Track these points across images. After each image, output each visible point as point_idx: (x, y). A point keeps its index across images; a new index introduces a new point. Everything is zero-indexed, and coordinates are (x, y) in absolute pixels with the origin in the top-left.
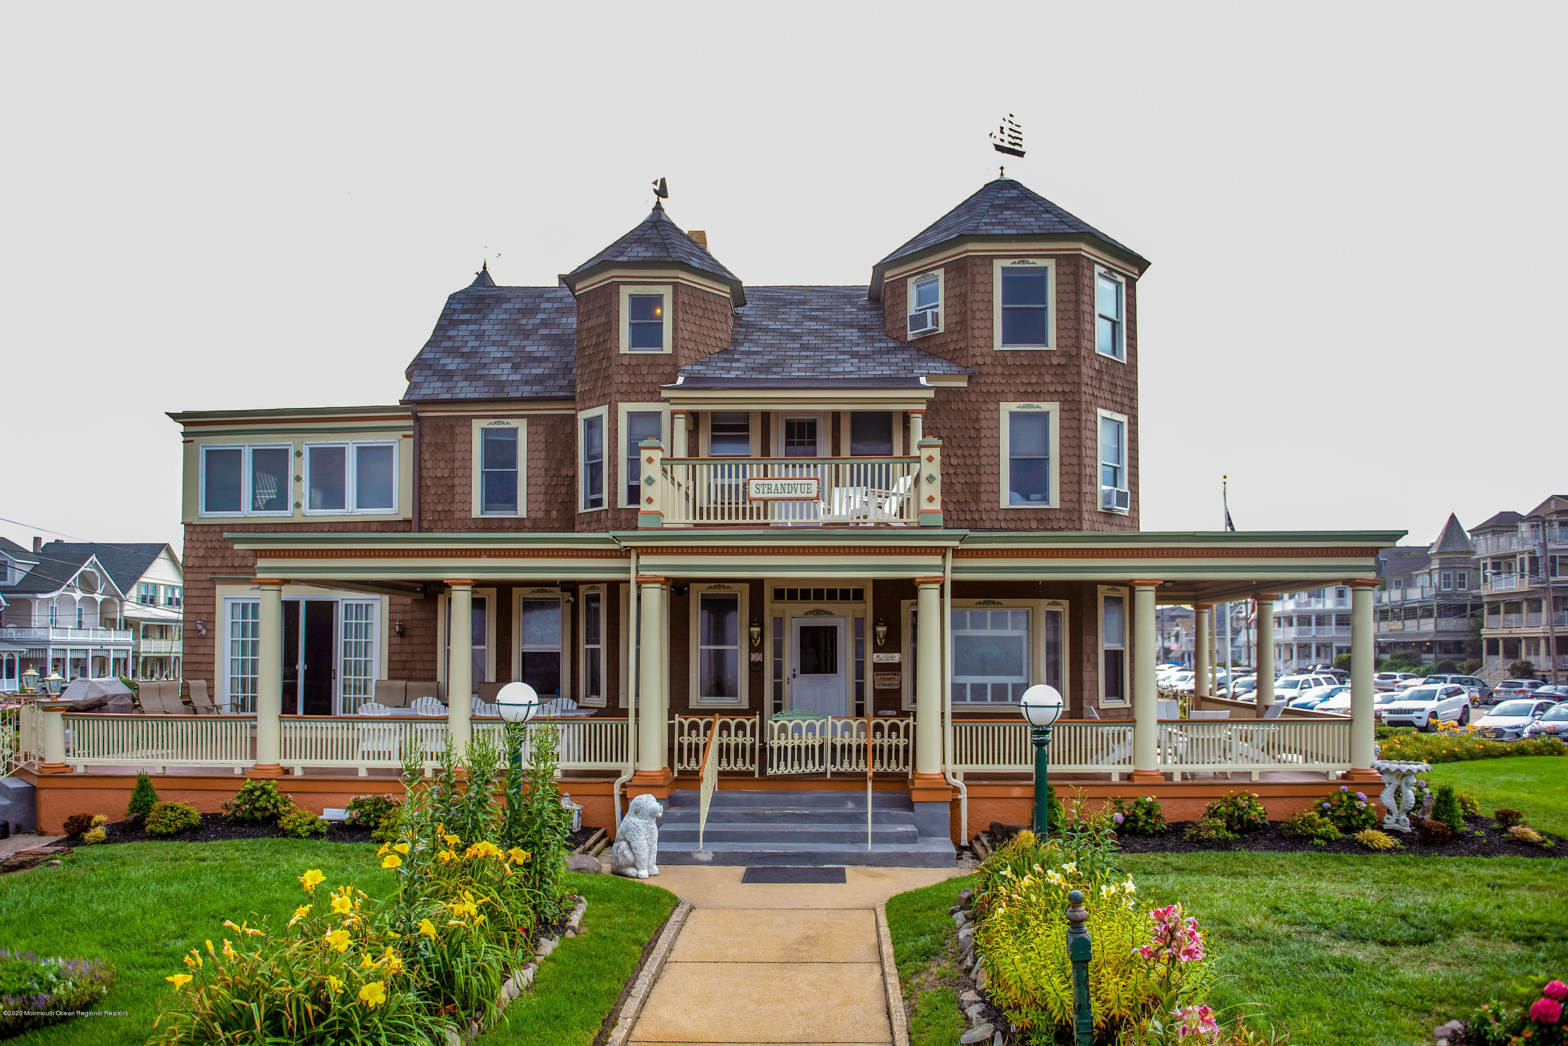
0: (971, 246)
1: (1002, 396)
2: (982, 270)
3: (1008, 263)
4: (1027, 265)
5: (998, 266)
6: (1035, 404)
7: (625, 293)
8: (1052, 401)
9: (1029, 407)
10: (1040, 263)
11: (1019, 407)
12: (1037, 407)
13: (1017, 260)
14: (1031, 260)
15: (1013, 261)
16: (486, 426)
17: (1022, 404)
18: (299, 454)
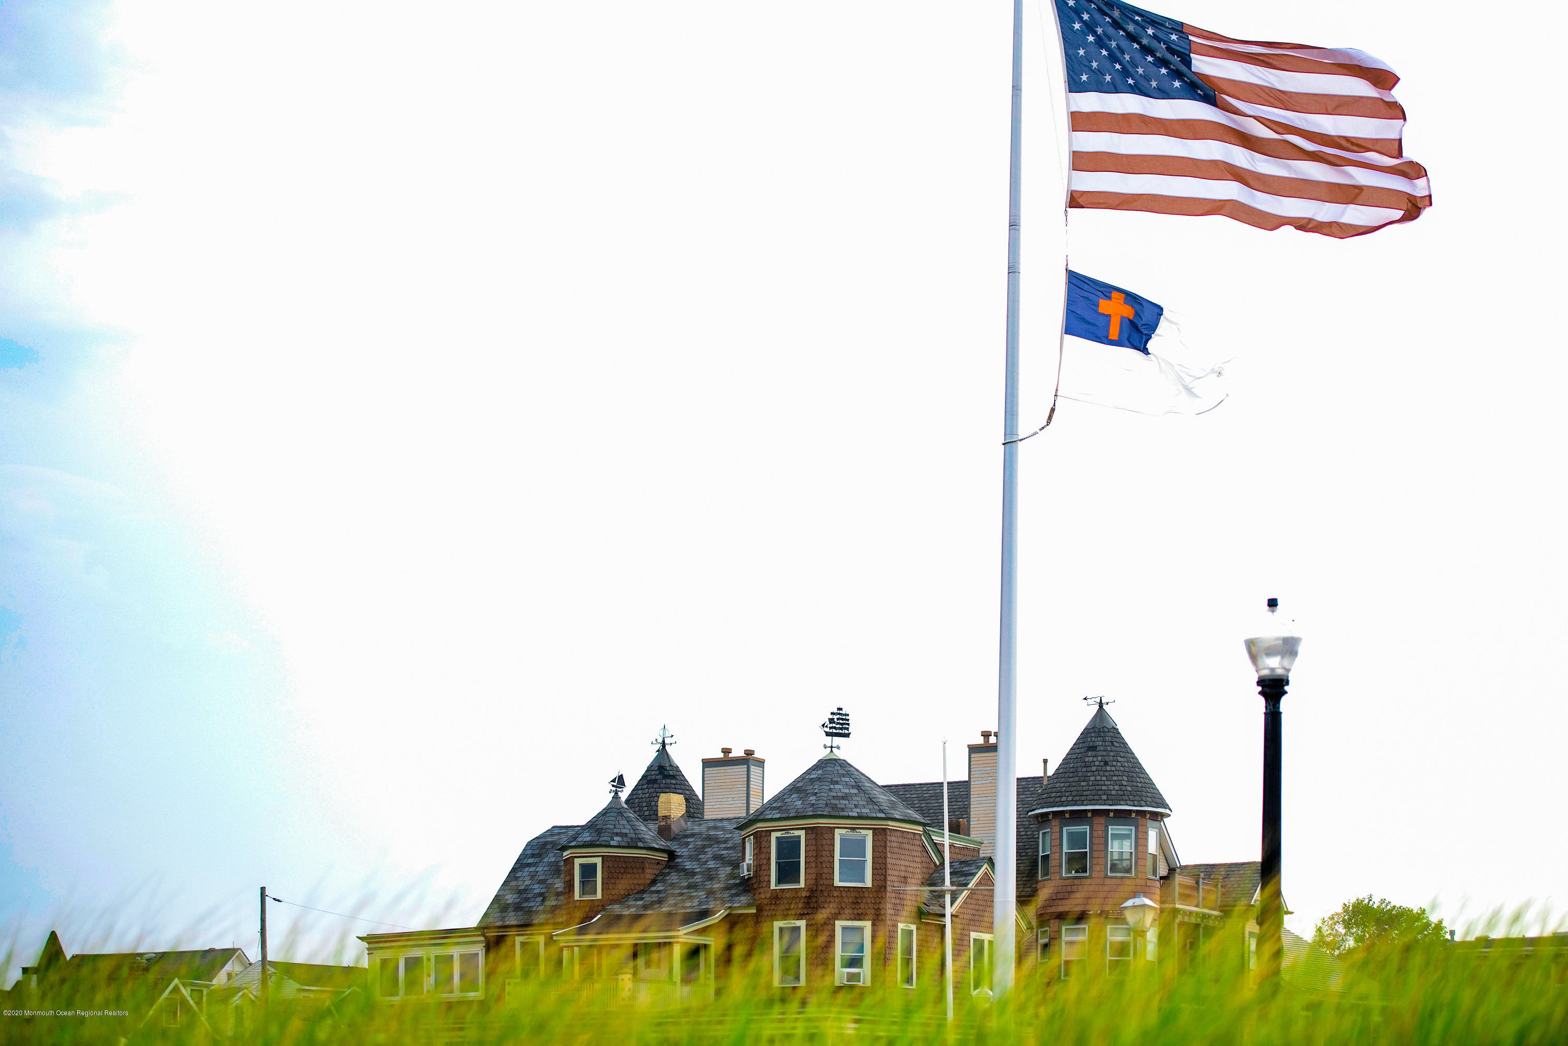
0: (759, 825)
1: (773, 918)
2: (765, 839)
3: (779, 834)
4: (790, 835)
5: (774, 835)
6: (793, 921)
7: (578, 862)
8: (802, 919)
9: (789, 923)
10: (797, 833)
11: (784, 924)
12: (794, 923)
13: (784, 832)
14: (792, 832)
15: (782, 832)
16: (522, 940)
17: (785, 922)
18: (429, 959)
